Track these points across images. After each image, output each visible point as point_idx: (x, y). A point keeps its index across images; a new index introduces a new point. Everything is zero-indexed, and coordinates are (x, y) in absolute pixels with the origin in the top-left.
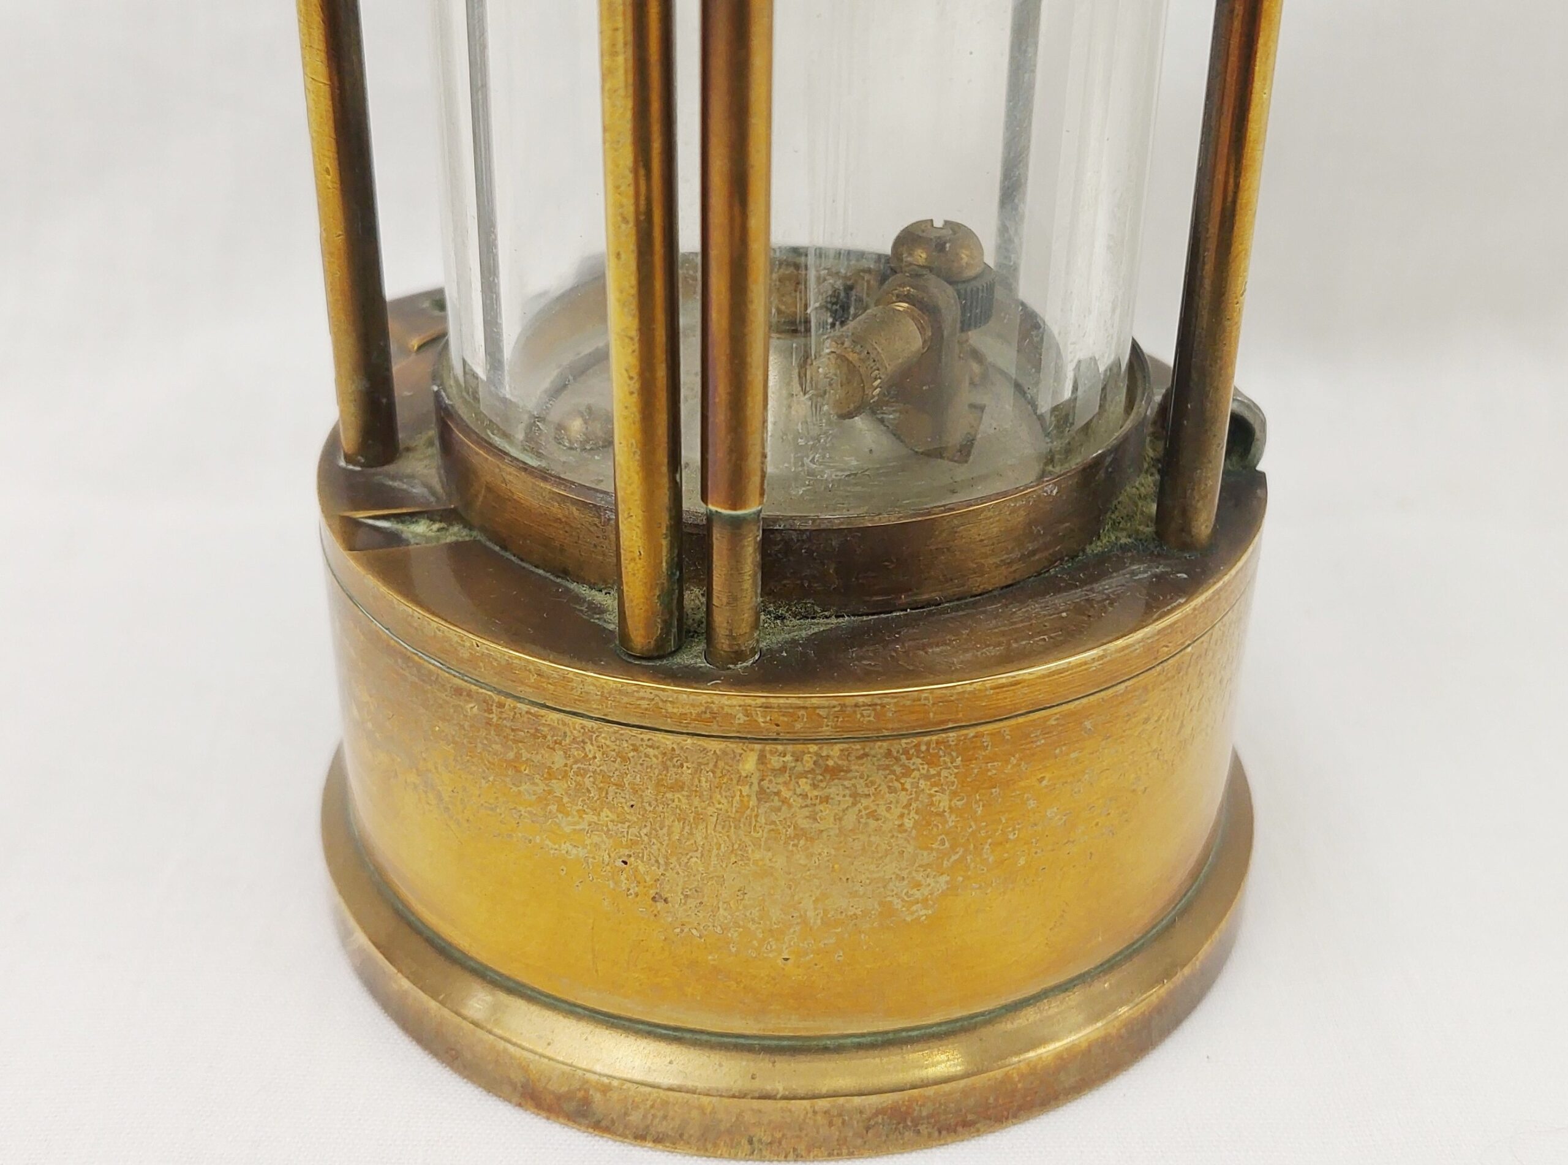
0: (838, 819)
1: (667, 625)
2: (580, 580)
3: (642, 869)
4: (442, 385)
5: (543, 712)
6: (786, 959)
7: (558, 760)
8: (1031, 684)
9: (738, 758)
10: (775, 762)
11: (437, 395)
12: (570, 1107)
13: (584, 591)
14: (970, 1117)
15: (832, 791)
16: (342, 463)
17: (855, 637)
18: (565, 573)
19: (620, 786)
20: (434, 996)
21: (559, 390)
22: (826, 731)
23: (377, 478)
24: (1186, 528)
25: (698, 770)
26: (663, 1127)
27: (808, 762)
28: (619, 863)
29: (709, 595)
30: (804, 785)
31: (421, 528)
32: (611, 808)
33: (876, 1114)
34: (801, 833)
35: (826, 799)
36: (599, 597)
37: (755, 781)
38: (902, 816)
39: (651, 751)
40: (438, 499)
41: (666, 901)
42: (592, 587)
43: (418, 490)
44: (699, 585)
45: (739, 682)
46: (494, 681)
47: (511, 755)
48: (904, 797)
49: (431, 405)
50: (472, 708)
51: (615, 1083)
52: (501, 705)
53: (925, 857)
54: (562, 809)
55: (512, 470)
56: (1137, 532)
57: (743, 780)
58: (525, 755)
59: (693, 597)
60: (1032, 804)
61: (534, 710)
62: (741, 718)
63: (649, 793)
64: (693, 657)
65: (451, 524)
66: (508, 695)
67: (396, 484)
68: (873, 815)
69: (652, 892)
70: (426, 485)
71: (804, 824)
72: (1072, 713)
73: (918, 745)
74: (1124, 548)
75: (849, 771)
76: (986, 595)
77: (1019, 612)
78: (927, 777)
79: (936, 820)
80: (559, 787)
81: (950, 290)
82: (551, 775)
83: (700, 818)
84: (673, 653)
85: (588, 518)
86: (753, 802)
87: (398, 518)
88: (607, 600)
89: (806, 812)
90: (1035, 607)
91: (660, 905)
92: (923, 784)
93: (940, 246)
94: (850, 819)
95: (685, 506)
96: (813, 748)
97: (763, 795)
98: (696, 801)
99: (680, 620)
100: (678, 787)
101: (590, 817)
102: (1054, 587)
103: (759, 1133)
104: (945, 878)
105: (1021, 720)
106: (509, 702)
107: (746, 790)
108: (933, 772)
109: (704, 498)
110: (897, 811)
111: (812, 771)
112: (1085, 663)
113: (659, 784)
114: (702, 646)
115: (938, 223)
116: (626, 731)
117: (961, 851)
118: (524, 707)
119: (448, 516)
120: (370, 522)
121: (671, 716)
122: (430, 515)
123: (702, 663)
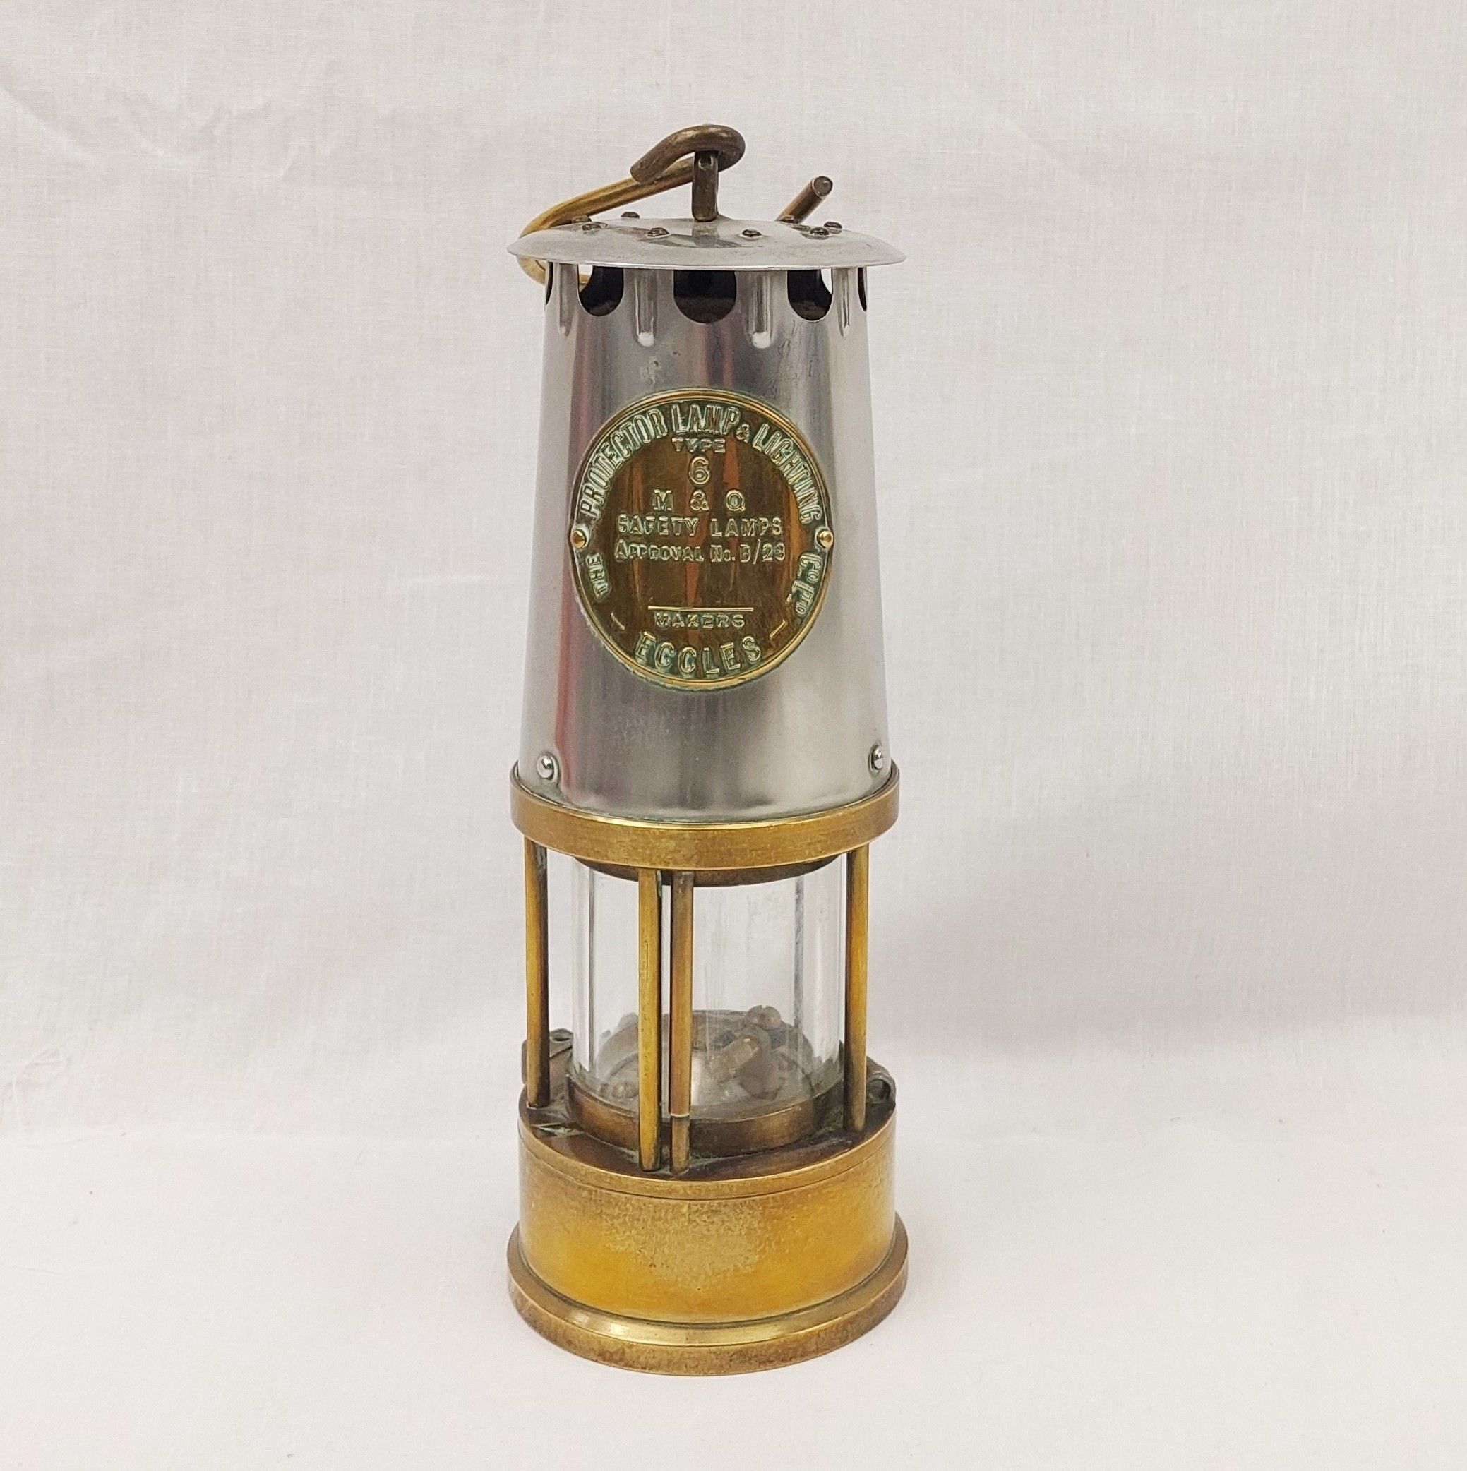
0: (717, 1231)
1: (656, 1159)
2: (624, 1146)
3: (646, 1253)
4: (569, 1073)
5: (611, 1193)
6: (699, 1289)
7: (617, 1211)
8: (786, 1179)
9: (681, 1207)
10: (694, 1208)
11: (569, 1079)
12: (616, 1357)
13: (626, 1150)
14: (771, 1359)
15: (715, 1219)
16: (528, 1107)
17: (724, 1164)
18: (619, 1144)
19: (639, 1220)
20: (563, 1319)
21: (613, 1074)
22: (712, 1196)
23: (544, 1112)
24: (852, 1124)
25: (667, 1213)
26: (652, 1362)
27: (706, 1208)
28: (638, 1252)
29: (671, 1149)
30: (705, 1217)
31: (562, 1131)
32: (636, 1229)
33: (734, 1354)
34: (705, 1236)
35: (713, 1223)
36: (631, 1152)
37: (687, 1217)
38: (740, 1230)
39: (650, 1206)
40: (568, 1119)
41: (655, 1266)
42: (628, 1149)
43: (560, 1116)
44: (667, 1144)
45: (681, 1179)
46: (594, 1182)
47: (599, 1211)
48: (741, 1222)
49: (565, 1082)
50: (585, 1194)
51: (635, 1344)
52: (596, 1191)
53: (750, 1247)
54: (617, 1232)
55: (600, 1106)
56: (837, 1127)
57: (683, 1215)
58: (604, 1210)
59: (665, 1150)
60: (789, 1227)
61: (608, 1192)
62: (682, 1192)
63: (649, 1223)
64: (666, 1171)
65: (573, 1129)
66: (598, 1187)
67: (552, 1114)
68: (730, 1229)
69: (650, 1263)
70: (563, 1115)
71: (706, 1233)
72: (804, 1191)
73: (745, 1202)
74: (830, 1132)
75: (721, 1211)
76: (774, 1150)
77: (785, 1155)
78: (749, 1214)
79: (753, 1232)
80: (616, 1222)
81: (766, 1034)
82: (614, 1217)
83: (668, 1232)
84: (659, 1169)
85: (628, 1121)
86: (686, 1224)
87: (553, 1127)
88: (636, 1154)
89: (706, 1228)
90: (791, 1153)
91: (653, 1268)
92: (748, 1217)
93: (763, 1016)
94: (722, 1231)
95: (663, 1116)
96: (708, 1202)
97: (690, 1221)
98: (666, 1225)
99: (661, 1158)
100: (660, 1219)
101: (628, 1233)
102: (801, 1146)
103: (690, 1363)
104: (757, 1256)
105: (783, 1193)
106: (599, 1190)
107: (683, 1219)
108: (751, 1212)
109: (670, 1111)
110: (738, 1227)
111: (707, 1212)
112: (806, 1172)
113: (653, 1218)
114: (669, 1167)
115: (764, 1007)
116: (641, 1198)
117: (764, 1244)
118: (604, 1191)
119: (572, 1126)
120: (543, 1129)
121: (658, 1191)
122: (564, 1125)
123: (668, 1173)
